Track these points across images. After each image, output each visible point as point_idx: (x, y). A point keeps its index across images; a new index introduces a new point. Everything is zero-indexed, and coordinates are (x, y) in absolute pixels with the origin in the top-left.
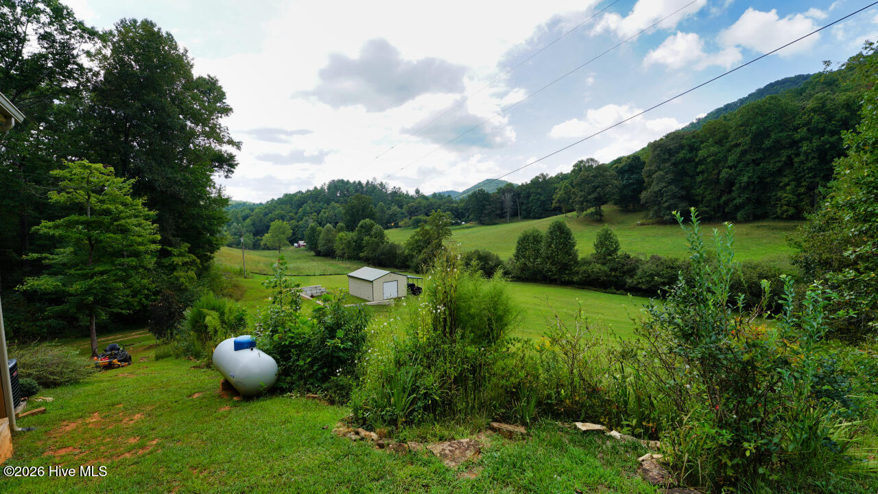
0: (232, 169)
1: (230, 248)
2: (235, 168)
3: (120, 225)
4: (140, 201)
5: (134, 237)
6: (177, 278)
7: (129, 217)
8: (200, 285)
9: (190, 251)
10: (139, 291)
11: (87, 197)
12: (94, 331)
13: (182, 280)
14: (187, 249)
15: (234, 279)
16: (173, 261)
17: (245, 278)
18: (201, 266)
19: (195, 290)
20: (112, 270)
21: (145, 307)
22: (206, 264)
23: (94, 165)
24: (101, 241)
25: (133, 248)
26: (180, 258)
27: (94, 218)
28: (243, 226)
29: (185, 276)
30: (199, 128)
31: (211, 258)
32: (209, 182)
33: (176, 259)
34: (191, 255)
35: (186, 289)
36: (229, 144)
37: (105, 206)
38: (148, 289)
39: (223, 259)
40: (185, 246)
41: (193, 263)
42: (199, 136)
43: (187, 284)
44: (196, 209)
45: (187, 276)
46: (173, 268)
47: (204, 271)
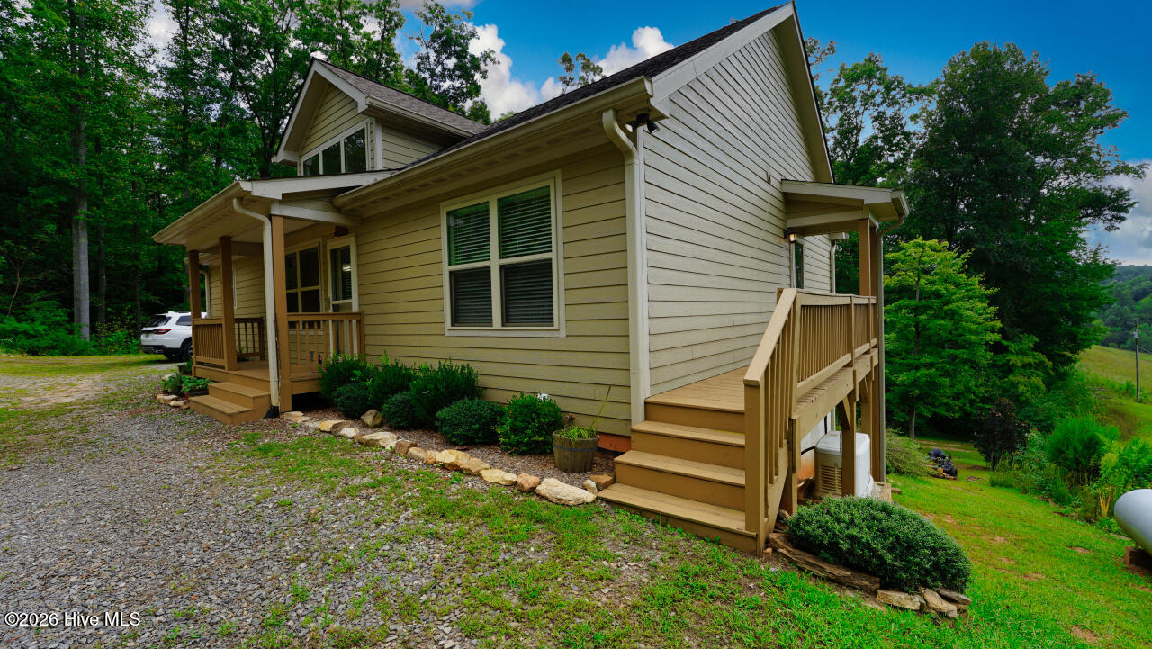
0: (1122, 215)
1: (1106, 348)
2: (1127, 212)
3: (950, 309)
4: (976, 280)
5: (968, 324)
6: (1015, 385)
7: (962, 299)
8: (1050, 400)
9: (1037, 348)
10: (962, 393)
11: (917, 279)
12: (913, 429)
13: (1021, 388)
14: (1032, 345)
15: (1113, 400)
16: (1009, 361)
17: (1138, 401)
18: (1052, 373)
19: (1041, 406)
20: (937, 363)
21: (967, 414)
22: (1061, 370)
23: (929, 243)
24: (929, 329)
25: (963, 337)
26: (1020, 357)
27: (923, 302)
28: (1133, 310)
29: (1028, 384)
30: (1060, 163)
31: (1070, 361)
32: (1074, 241)
33: (1013, 359)
34: (1036, 353)
35: (1026, 403)
36: (1118, 173)
37: (934, 288)
38: (974, 394)
39: (1090, 364)
40: (1030, 340)
41: (1040, 365)
42: (1058, 174)
43: (1028, 395)
44: (1051, 285)
45: (1030, 383)
46: (1009, 369)
47: (1057, 378)
